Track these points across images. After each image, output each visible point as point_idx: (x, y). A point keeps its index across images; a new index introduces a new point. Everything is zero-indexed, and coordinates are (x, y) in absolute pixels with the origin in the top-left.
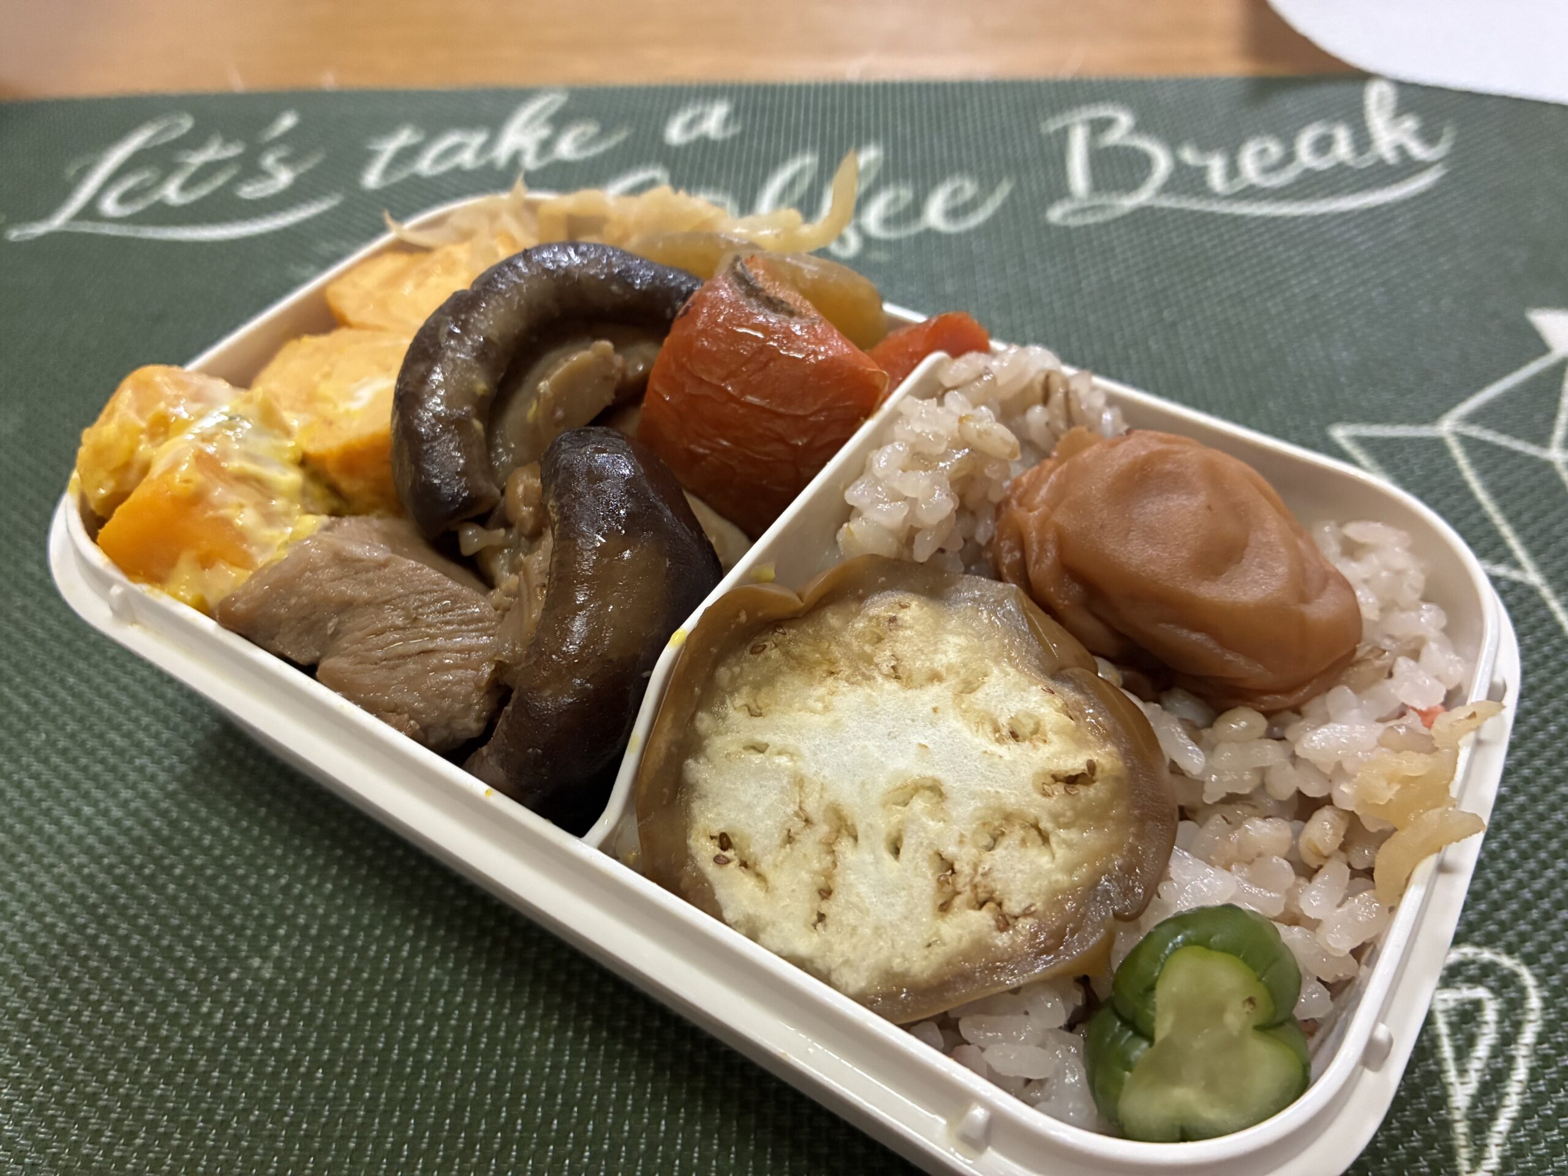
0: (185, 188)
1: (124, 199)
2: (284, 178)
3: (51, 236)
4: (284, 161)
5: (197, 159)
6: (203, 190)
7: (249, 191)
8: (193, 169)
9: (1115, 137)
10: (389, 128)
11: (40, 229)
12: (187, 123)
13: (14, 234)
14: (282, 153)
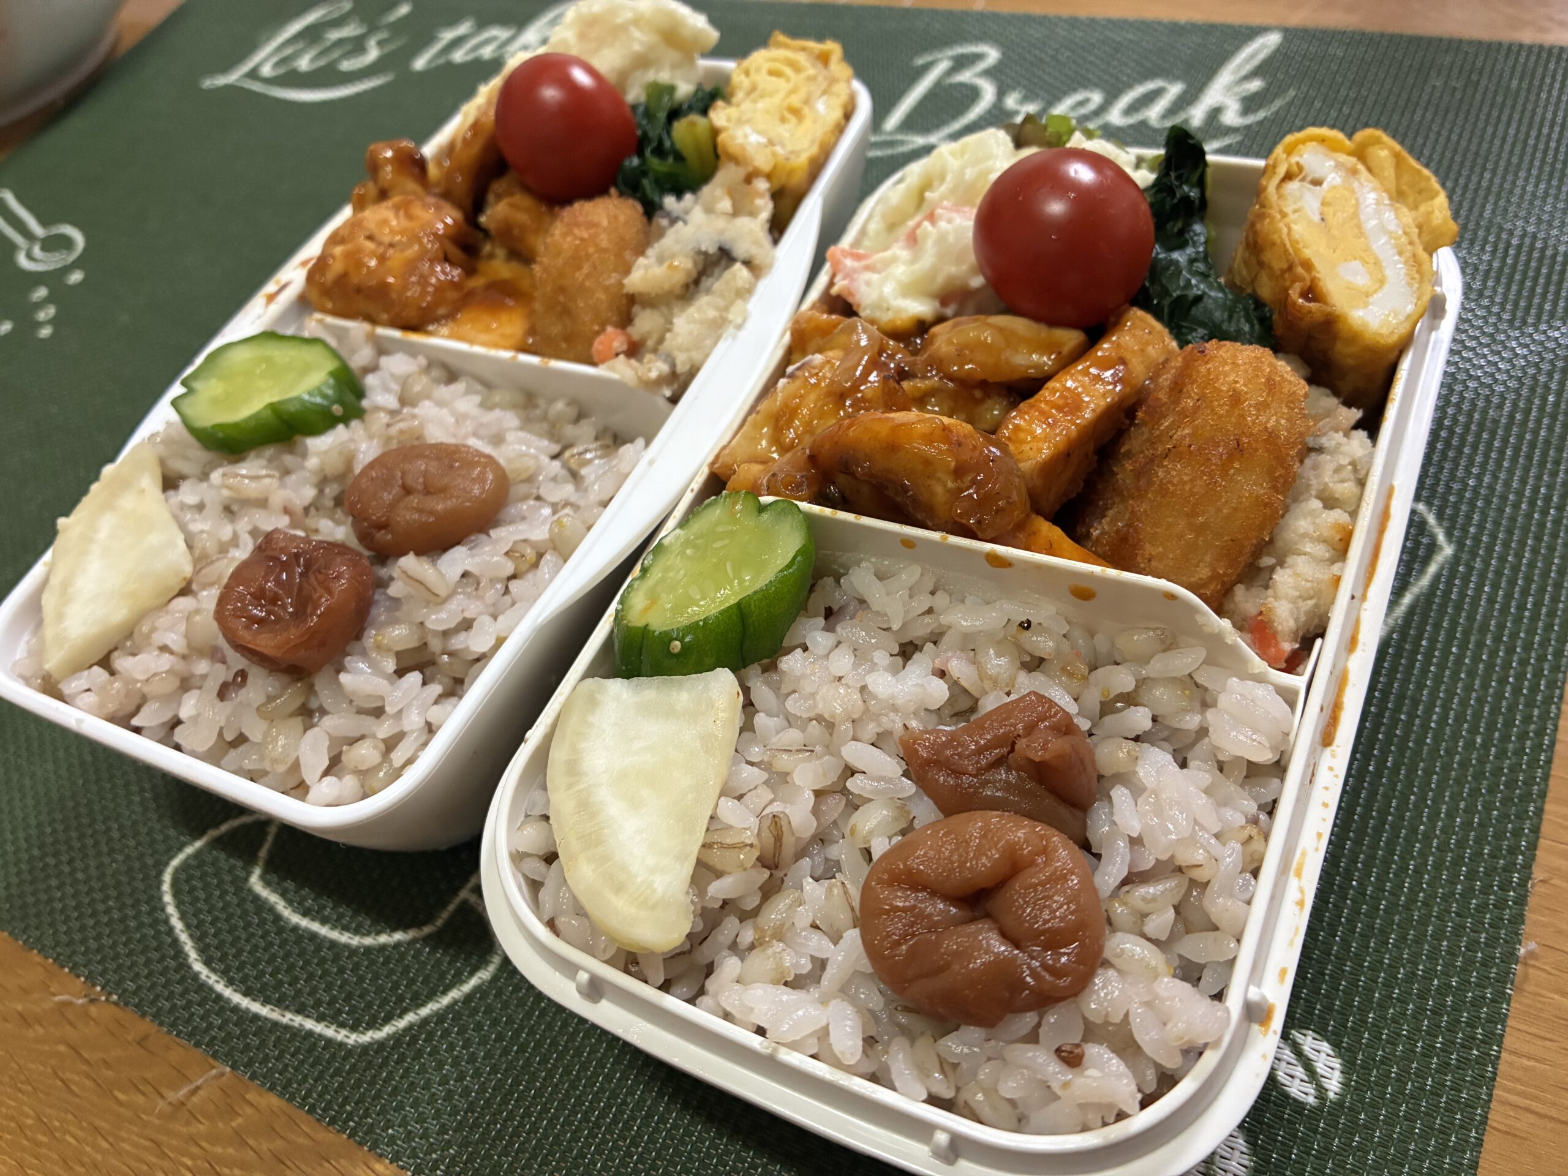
0: (312, 60)
1: (277, 65)
2: (373, 54)
3: (228, 87)
4: (380, 43)
5: (334, 35)
6: (322, 62)
7: (346, 66)
8: (328, 44)
9: (966, 76)
10: (453, 21)
11: (221, 81)
12: (347, 6)
13: (208, 83)
14: (383, 35)
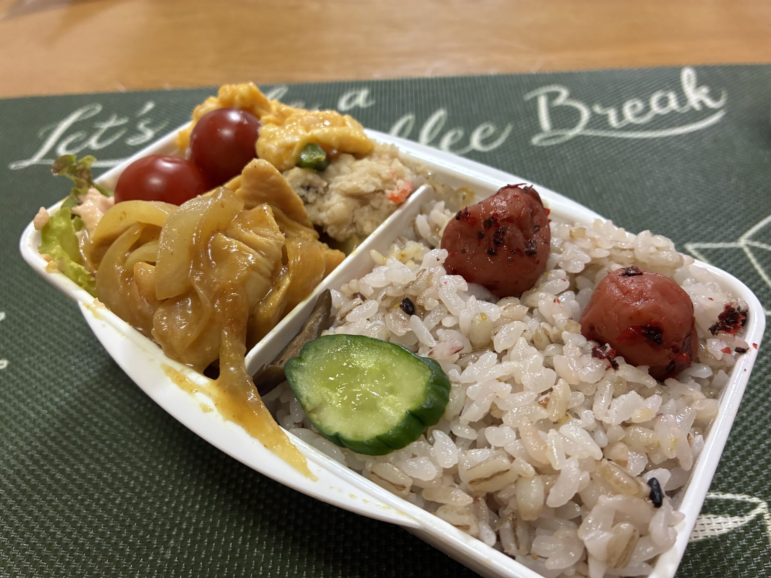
0: (100, 141)
1: (69, 147)
2: (149, 134)
3: (32, 167)
4: (148, 126)
5: (105, 126)
6: (110, 142)
7: (132, 141)
8: (102, 131)
9: (560, 101)
11: (26, 163)
12: (99, 108)
13: (13, 166)
14: (148, 122)
